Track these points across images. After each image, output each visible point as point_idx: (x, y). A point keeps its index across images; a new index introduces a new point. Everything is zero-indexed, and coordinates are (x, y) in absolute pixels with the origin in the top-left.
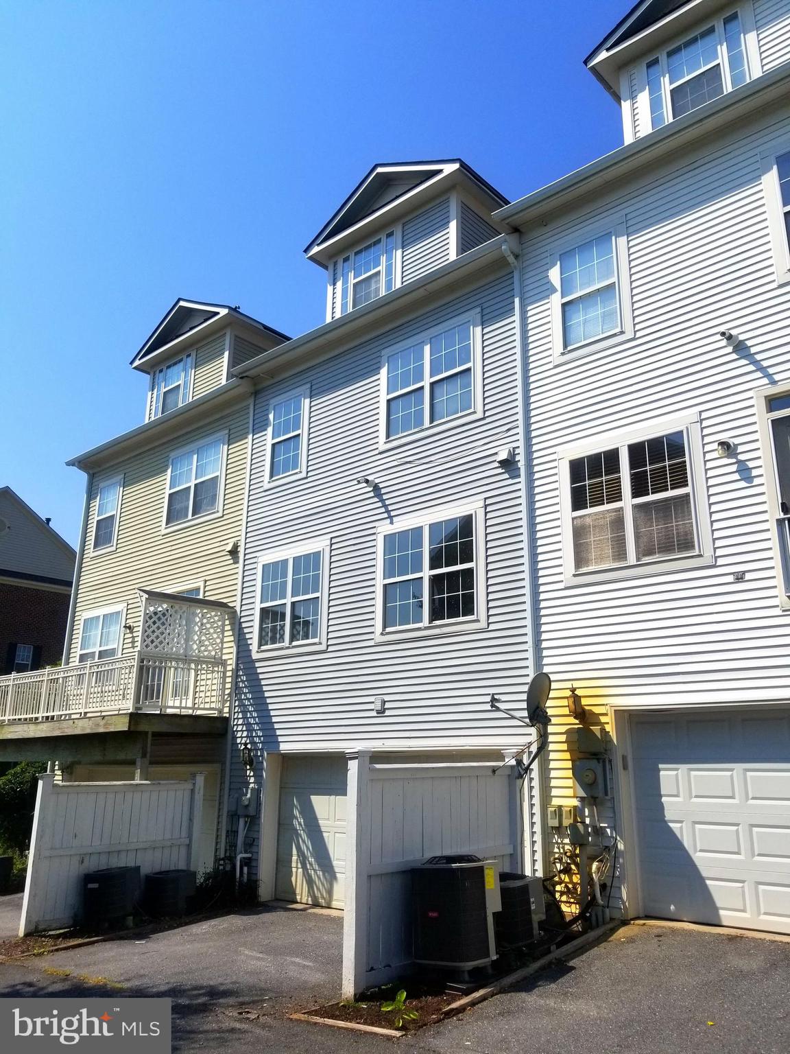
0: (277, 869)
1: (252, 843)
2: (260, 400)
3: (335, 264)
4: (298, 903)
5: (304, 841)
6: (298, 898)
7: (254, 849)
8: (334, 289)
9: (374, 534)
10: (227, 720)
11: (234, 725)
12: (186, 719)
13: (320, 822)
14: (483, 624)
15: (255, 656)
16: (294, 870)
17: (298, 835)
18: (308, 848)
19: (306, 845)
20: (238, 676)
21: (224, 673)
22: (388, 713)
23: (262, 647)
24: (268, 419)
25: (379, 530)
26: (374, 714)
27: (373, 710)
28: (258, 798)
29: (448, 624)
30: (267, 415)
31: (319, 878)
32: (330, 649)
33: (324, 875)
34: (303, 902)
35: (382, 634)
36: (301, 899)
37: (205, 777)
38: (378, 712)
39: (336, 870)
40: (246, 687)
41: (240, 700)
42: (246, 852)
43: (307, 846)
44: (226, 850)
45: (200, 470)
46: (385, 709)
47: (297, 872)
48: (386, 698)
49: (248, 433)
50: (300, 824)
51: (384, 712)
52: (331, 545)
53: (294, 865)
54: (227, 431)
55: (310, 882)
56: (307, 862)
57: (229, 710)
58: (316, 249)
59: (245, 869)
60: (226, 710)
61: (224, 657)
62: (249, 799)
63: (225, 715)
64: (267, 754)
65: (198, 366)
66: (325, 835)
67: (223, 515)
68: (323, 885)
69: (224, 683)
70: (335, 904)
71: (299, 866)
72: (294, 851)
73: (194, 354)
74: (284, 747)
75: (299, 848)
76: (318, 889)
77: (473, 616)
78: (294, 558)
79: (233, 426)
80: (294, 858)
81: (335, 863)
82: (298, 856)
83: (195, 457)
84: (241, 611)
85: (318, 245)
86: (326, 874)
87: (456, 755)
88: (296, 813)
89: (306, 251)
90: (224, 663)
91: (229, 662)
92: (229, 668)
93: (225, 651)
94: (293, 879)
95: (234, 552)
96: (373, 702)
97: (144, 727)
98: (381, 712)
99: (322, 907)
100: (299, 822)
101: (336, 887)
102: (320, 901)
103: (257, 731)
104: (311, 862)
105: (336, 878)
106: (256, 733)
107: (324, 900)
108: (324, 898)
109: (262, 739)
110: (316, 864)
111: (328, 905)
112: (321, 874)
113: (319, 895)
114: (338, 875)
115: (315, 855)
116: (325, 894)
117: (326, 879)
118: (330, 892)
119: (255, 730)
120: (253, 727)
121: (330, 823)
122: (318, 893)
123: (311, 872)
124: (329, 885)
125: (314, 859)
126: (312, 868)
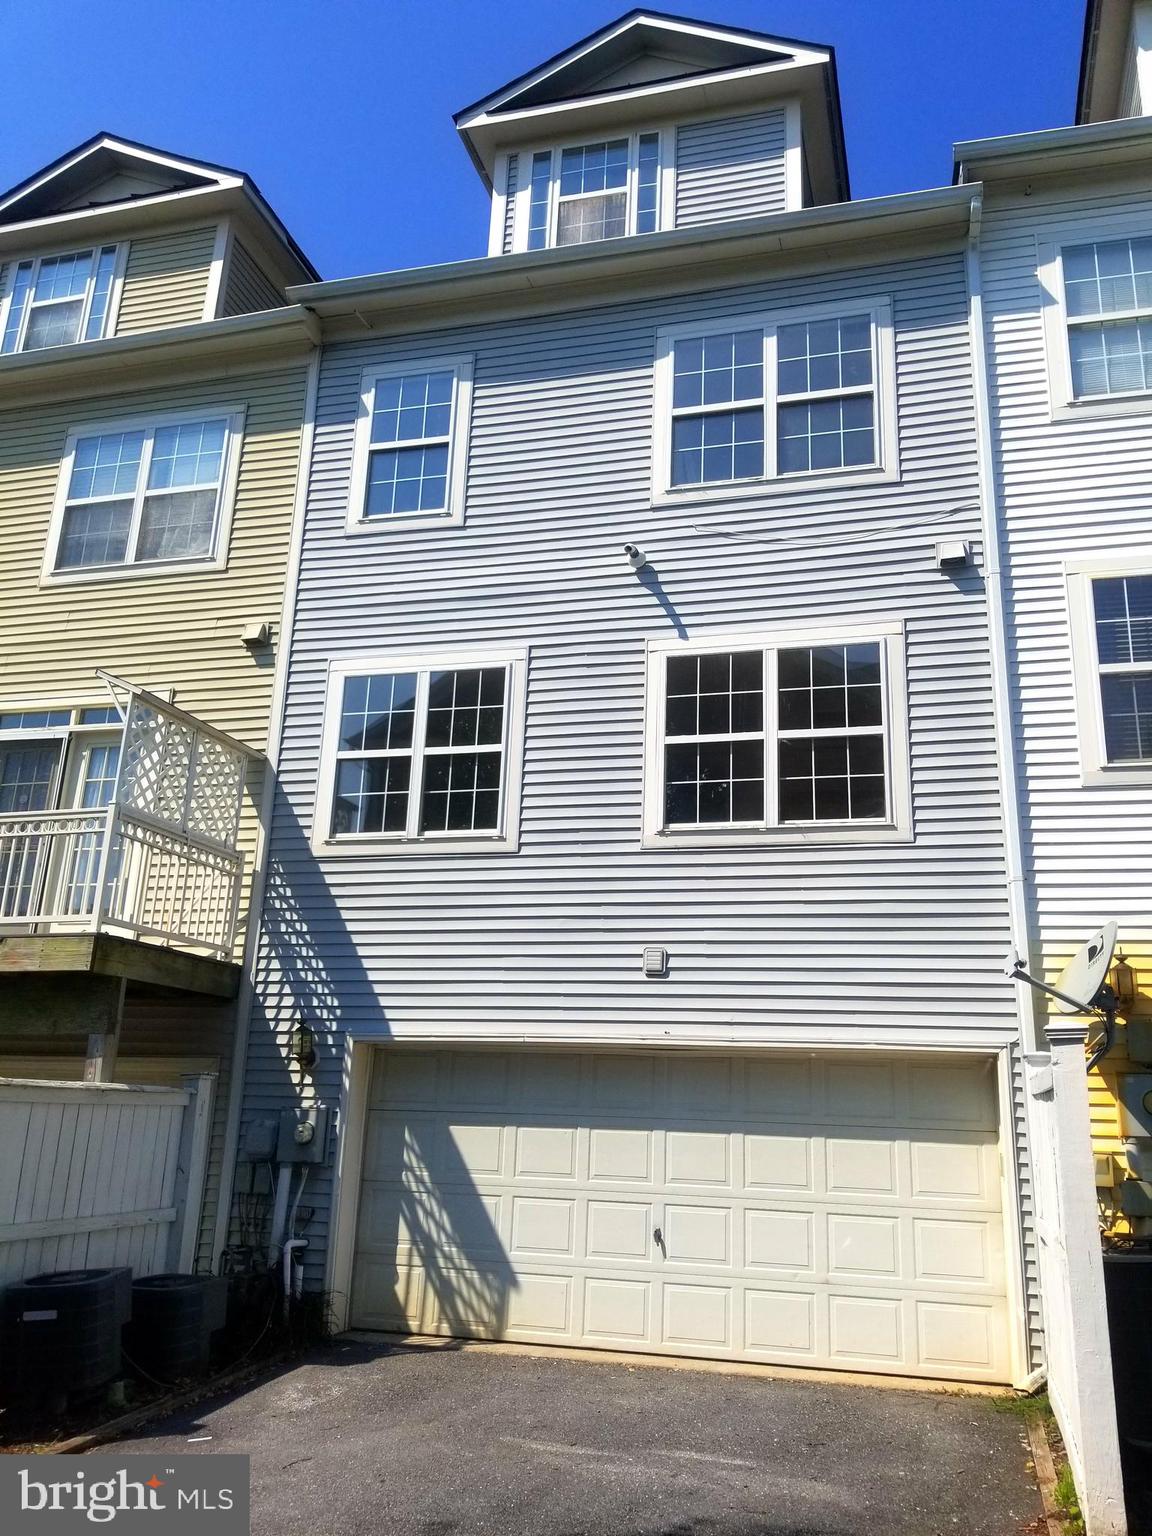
0: (354, 1268)
1: (311, 1218)
2: (333, 364)
3: (513, 159)
4: (412, 1334)
5: (429, 1214)
6: (414, 1325)
7: (316, 1230)
8: (508, 203)
9: (643, 651)
10: (238, 973)
11: (257, 983)
12: (181, 960)
13: (473, 1176)
14: (904, 833)
15: (318, 848)
16: (402, 1271)
17: (412, 1201)
18: (440, 1226)
19: (436, 1220)
20: (268, 887)
21: (238, 878)
22: (673, 976)
23: (338, 835)
24: (358, 402)
25: (652, 646)
26: (642, 976)
27: (640, 969)
28: (330, 1127)
29: (817, 829)
30: (358, 394)
31: (470, 1283)
32: (525, 851)
33: (483, 1277)
34: (427, 1330)
35: (662, 833)
36: (421, 1326)
37: (213, 1081)
38: (651, 973)
39: (516, 1267)
40: (291, 909)
41: (275, 934)
42: (297, 1236)
43: (437, 1223)
44: (229, 1233)
45: (159, 475)
46: (669, 970)
47: (409, 1275)
48: (671, 949)
49: (302, 420)
50: (419, 1180)
51: (666, 975)
52: (531, 659)
53: (401, 1259)
54: (242, 408)
55: (446, 1293)
56: (439, 1254)
57: (244, 952)
58: (482, 120)
59: (300, 1270)
60: (238, 952)
61: (240, 847)
62: (313, 1129)
63: (234, 961)
64: (355, 1042)
65: (134, 275)
66: (486, 1200)
67: (226, 571)
68: (480, 1296)
69: (235, 898)
70: (511, 1333)
71: (417, 1260)
72: (403, 1232)
73: (123, 250)
74: (400, 1031)
75: (415, 1227)
76: (468, 1304)
77: (883, 819)
78: (431, 673)
79: (260, 401)
80: (403, 1247)
81: (513, 1255)
82: (414, 1242)
83: (148, 445)
84: (280, 761)
85: (490, 113)
86: (490, 1277)
87: (817, 1059)
88: (409, 1157)
89: (457, 118)
90: (238, 858)
91: (248, 858)
92: (248, 869)
93: (241, 835)
94: (400, 1289)
95: (261, 647)
96: (641, 956)
97: (115, 968)
98: (659, 975)
99: (481, 1340)
100: (416, 1175)
101: (515, 1301)
102: (474, 1328)
103: (323, 997)
104: (447, 1253)
105: (515, 1283)
106: (320, 1001)
107: (484, 1326)
108: (484, 1324)
109: (338, 1012)
110: (463, 1257)
111: (494, 1335)
112: (476, 1276)
113: (471, 1318)
114: (521, 1278)
115: (458, 1240)
116: (486, 1316)
117: (489, 1286)
118: (500, 1310)
119: (318, 995)
120: (311, 989)
121: (501, 1178)
122: (466, 1315)
123: (449, 1272)
124: (496, 1297)
125: (458, 1247)
126: (450, 1266)
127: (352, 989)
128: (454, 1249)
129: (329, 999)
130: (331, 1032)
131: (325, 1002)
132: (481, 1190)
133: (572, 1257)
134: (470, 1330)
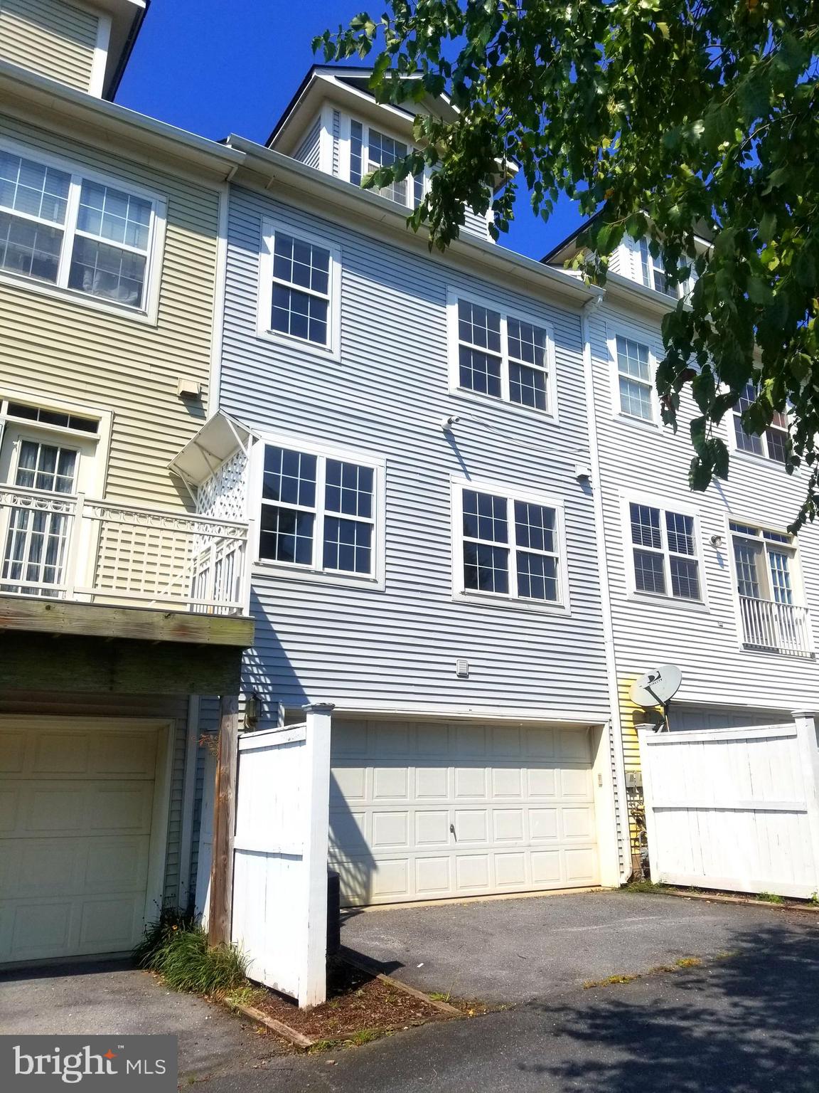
2: (240, 202)
8: (334, 142)
9: (448, 481)
13: (347, 801)
22: (470, 677)
23: (265, 560)
24: (262, 241)
25: (453, 479)
26: (455, 676)
27: (455, 672)
29: (533, 603)
30: (262, 234)
31: (348, 871)
32: (390, 591)
33: (356, 866)
35: (463, 593)
38: (460, 675)
39: (376, 857)
46: (469, 674)
48: (470, 662)
49: (218, 233)
51: (467, 676)
52: (387, 468)
64: (285, 710)
66: (355, 816)
67: (157, 328)
68: (354, 878)
70: (374, 899)
77: (556, 602)
78: (326, 458)
81: (373, 849)
83: (77, 189)
86: (360, 865)
95: (193, 401)
96: (456, 664)
98: (463, 676)
101: (376, 878)
102: (351, 900)
103: (258, 677)
104: (333, 853)
105: (375, 867)
106: (256, 679)
107: (358, 897)
108: (358, 896)
109: (270, 688)
110: (343, 854)
111: (364, 902)
112: (351, 866)
113: (350, 894)
114: (378, 863)
115: (339, 844)
116: (359, 890)
117: (359, 870)
118: (367, 886)
119: (254, 675)
120: (248, 670)
121: (365, 801)
122: (347, 891)
123: (334, 866)
124: (365, 878)
125: (339, 849)
126: (335, 861)
127: (279, 672)
128: (337, 850)
129: (262, 678)
130: (267, 702)
131: (260, 680)
132: (353, 810)
133: (408, 846)
134: (350, 901)
